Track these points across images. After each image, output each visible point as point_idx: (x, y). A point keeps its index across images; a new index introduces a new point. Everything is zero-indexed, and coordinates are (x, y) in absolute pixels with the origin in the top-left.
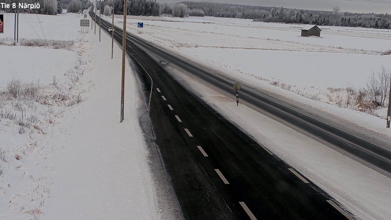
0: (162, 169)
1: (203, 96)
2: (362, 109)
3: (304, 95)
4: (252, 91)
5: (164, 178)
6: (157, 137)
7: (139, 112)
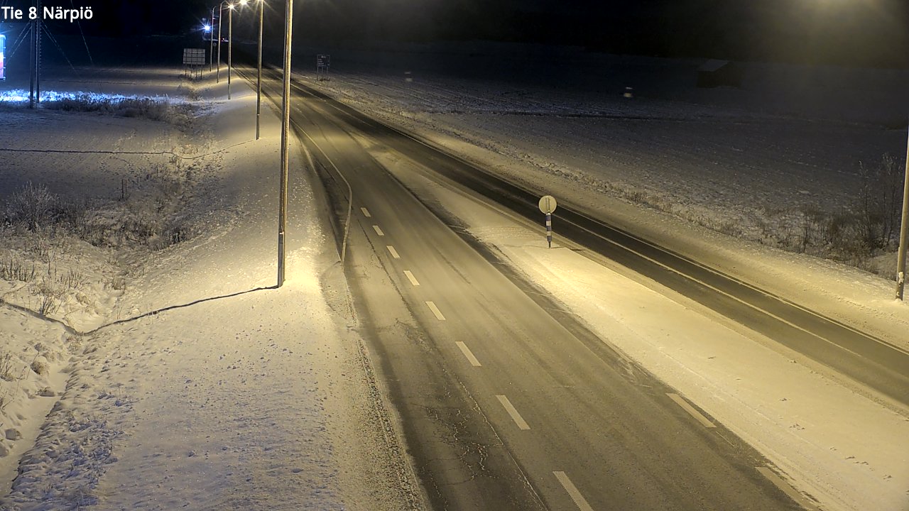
0: (373, 395)
1: (469, 226)
2: (838, 256)
3: (704, 223)
4: (580, 213)
5: (379, 416)
6: (362, 321)
7: (322, 263)
